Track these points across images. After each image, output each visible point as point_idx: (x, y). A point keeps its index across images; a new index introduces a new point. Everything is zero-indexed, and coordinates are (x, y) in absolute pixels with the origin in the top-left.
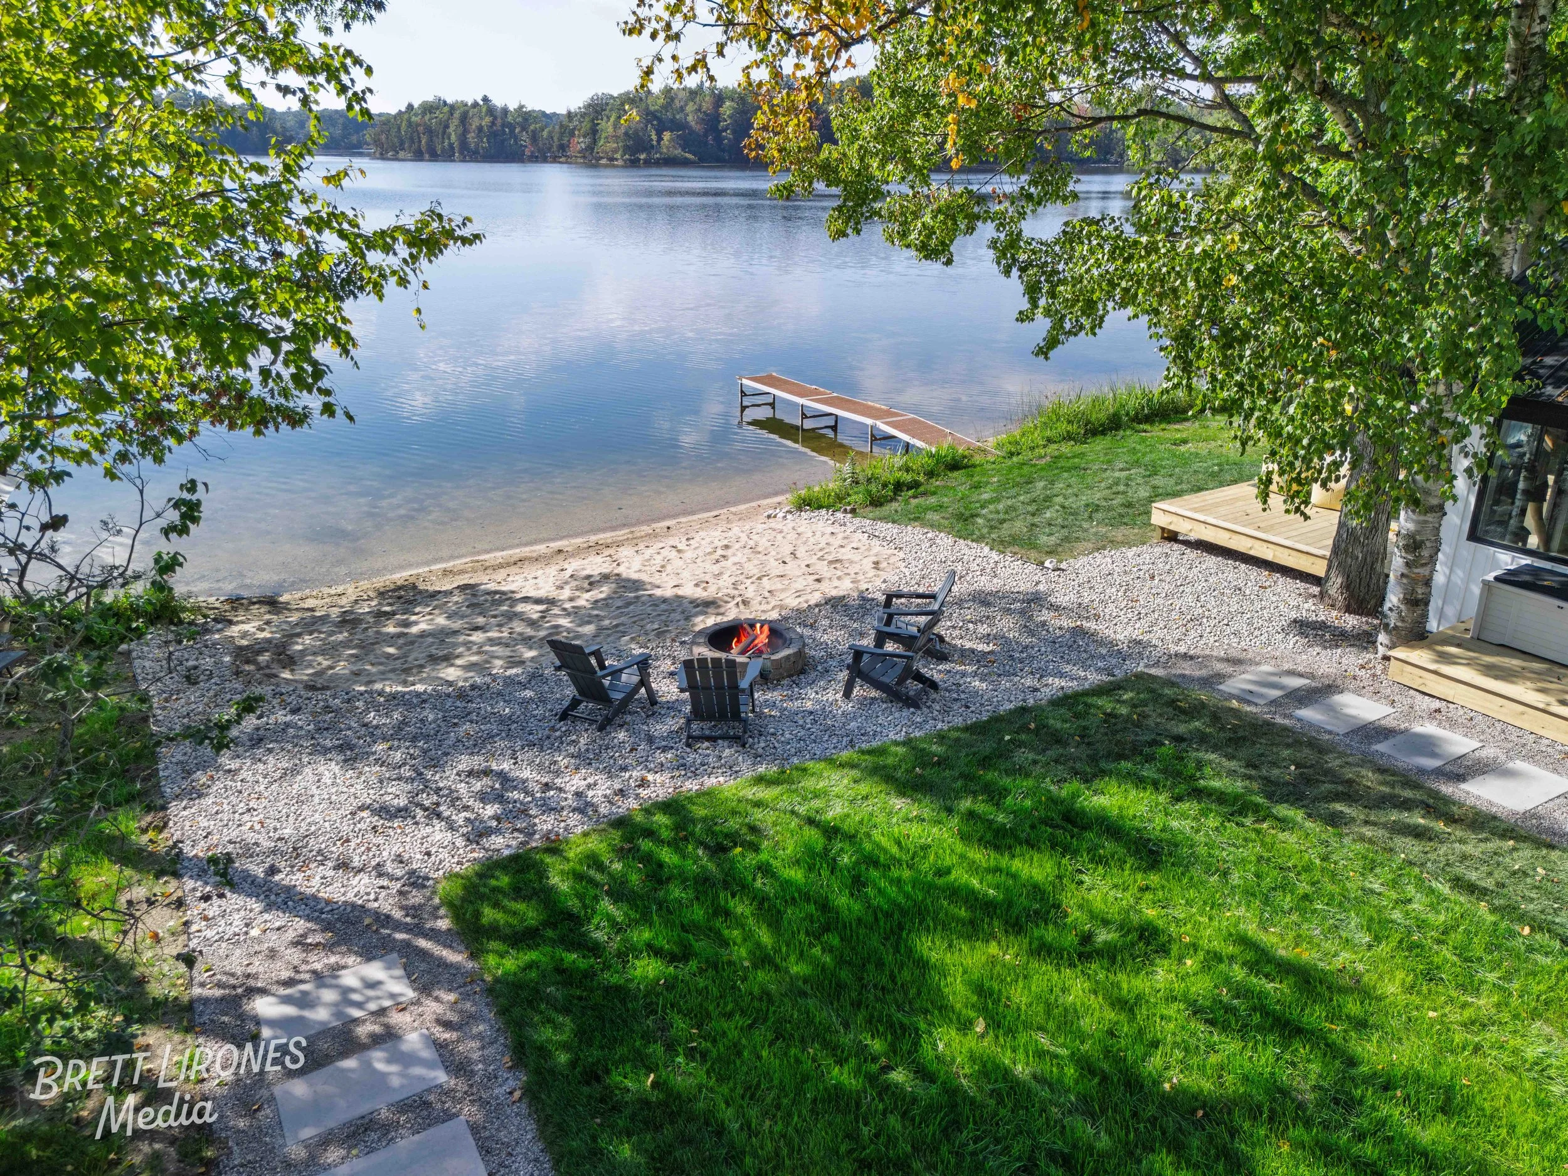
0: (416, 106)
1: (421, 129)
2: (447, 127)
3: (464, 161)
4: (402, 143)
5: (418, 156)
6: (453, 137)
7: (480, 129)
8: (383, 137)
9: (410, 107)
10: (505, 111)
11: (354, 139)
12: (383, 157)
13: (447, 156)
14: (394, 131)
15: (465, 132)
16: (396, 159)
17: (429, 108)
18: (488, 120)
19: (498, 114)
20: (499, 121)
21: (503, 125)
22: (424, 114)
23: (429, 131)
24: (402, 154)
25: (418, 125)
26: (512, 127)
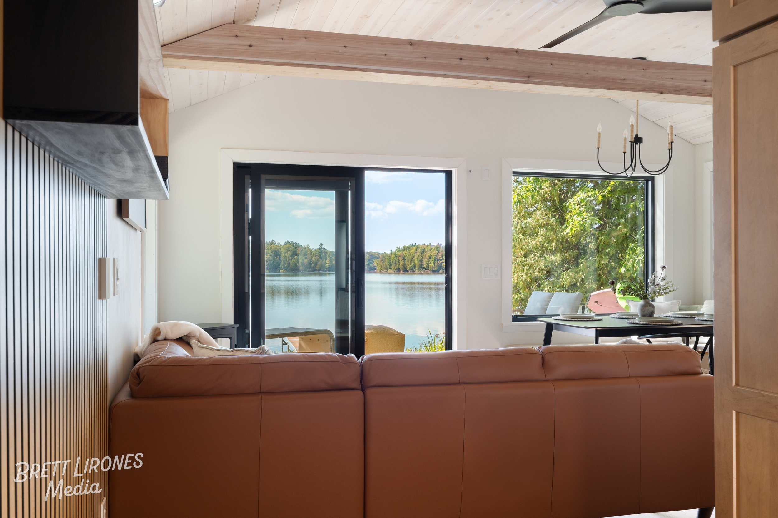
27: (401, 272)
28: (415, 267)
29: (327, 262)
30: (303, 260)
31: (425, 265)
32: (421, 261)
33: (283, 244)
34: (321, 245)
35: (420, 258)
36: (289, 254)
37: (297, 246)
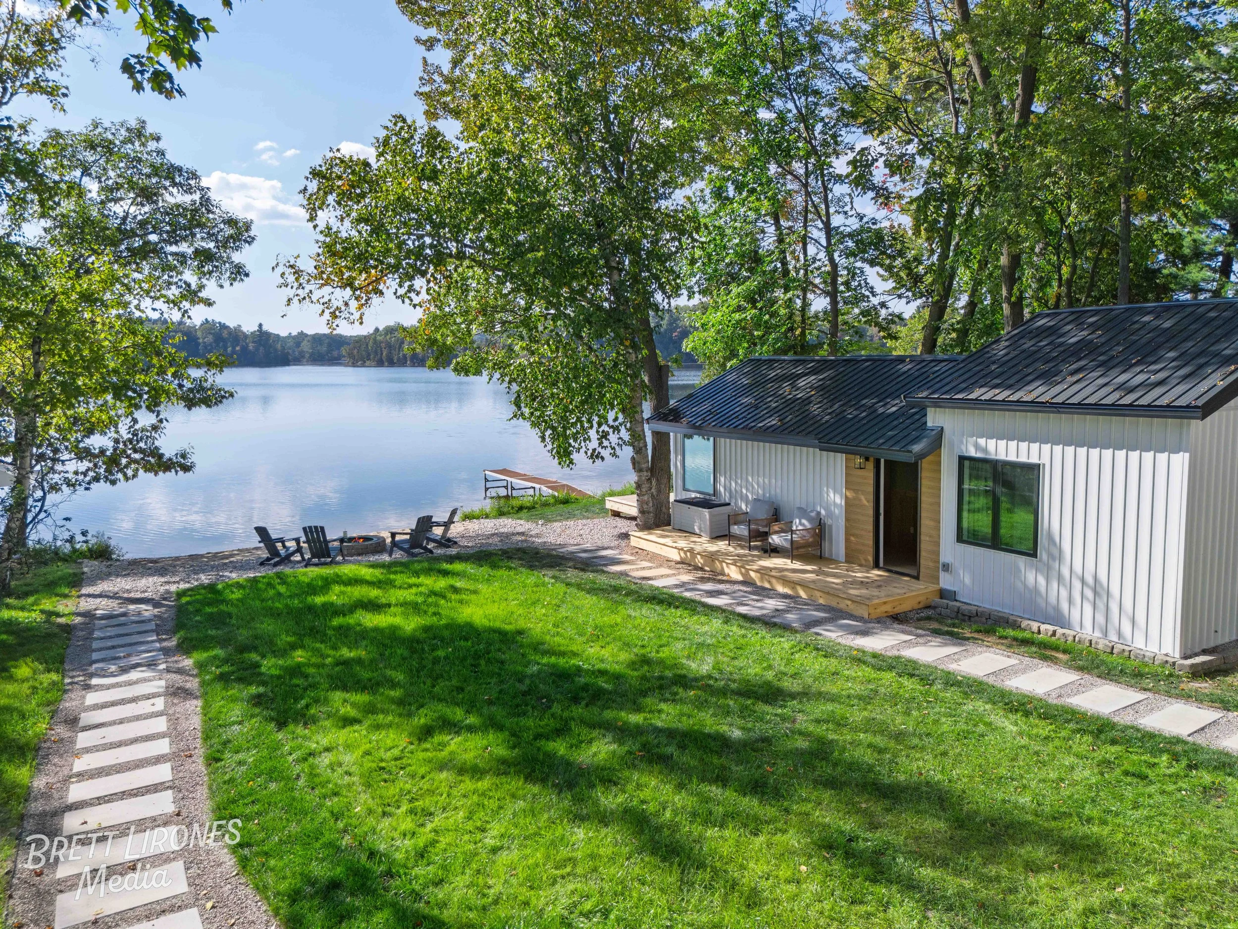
0: (381, 329)
1: (383, 345)
2: (403, 343)
3: (413, 366)
4: (369, 355)
5: (380, 364)
8: (355, 351)
9: (377, 330)
11: (335, 353)
12: (354, 365)
13: (401, 363)
14: (363, 347)
16: (363, 366)
17: (390, 330)
22: (386, 334)
23: (389, 346)
24: (368, 363)
25: (381, 342)
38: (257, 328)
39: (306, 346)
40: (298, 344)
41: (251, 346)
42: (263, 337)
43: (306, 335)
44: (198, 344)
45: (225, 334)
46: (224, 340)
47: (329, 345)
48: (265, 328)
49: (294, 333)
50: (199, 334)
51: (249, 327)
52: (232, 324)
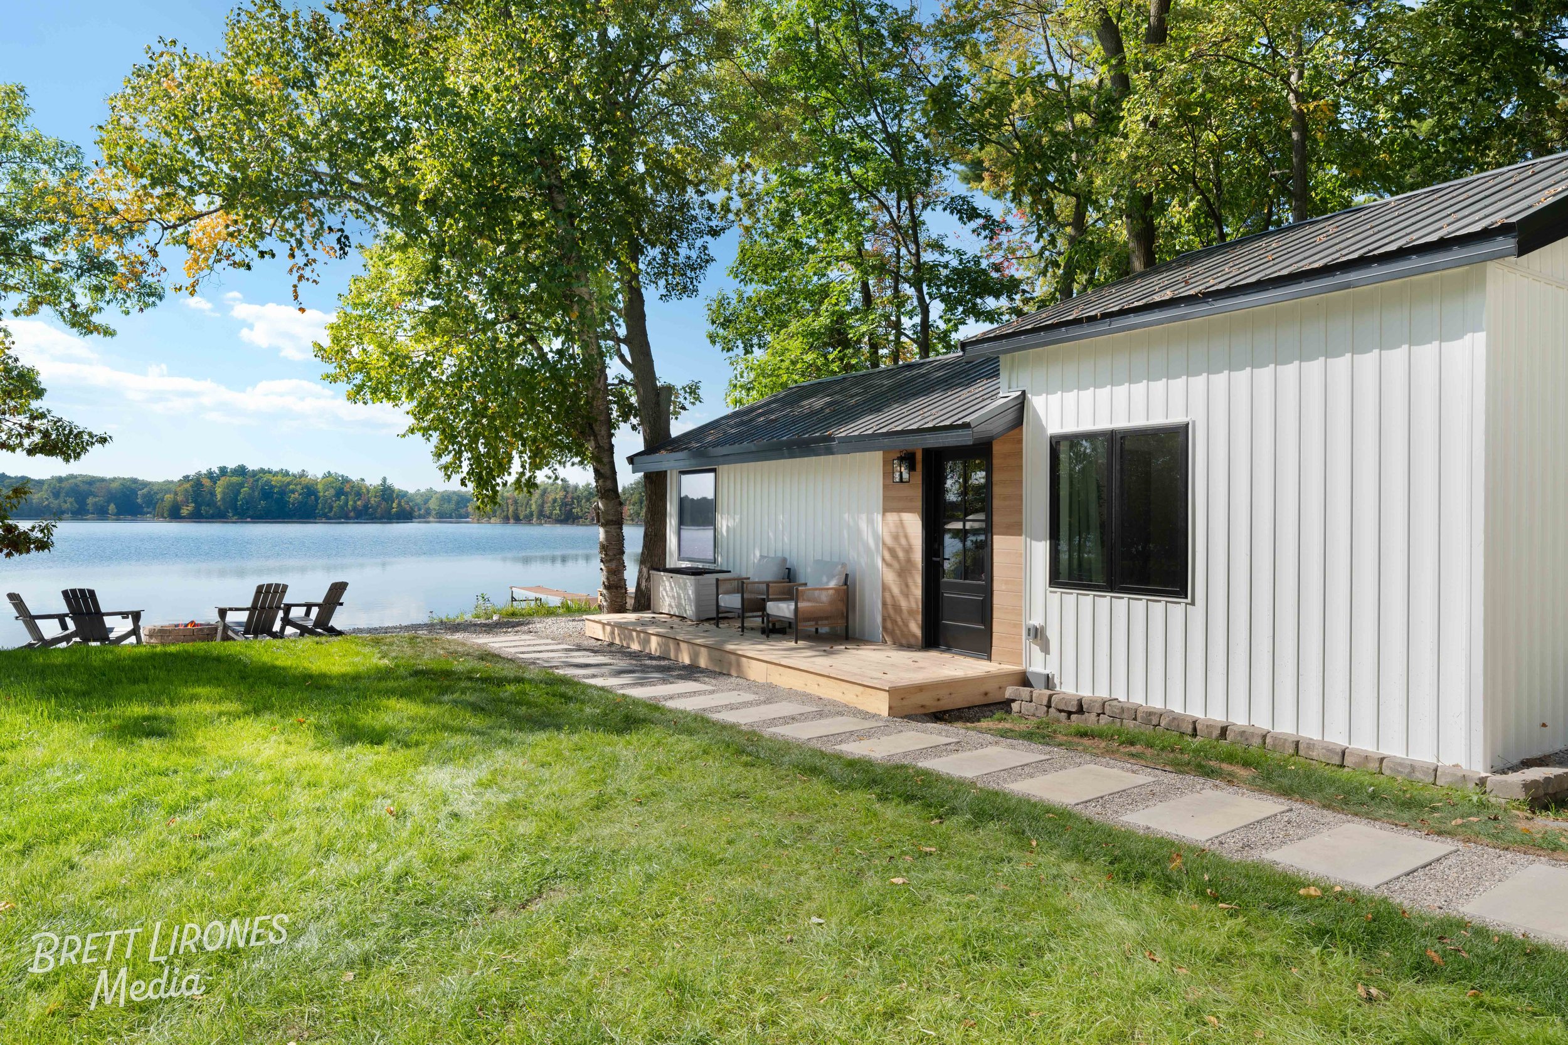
1: (510, 501)
3: (540, 523)
6: (534, 507)
7: (555, 501)
10: (576, 488)
11: (463, 511)
12: (479, 522)
13: (528, 519)
15: (543, 503)
16: (489, 522)
18: (562, 494)
19: (570, 490)
20: (570, 496)
21: (573, 498)
23: (516, 502)
24: (493, 520)
25: (508, 498)
26: (579, 499)
27: (512, 521)
28: (531, 514)
29: (394, 505)
30: (355, 502)
31: (547, 512)
32: (542, 506)
33: (320, 476)
34: (384, 479)
35: (540, 502)
36: (332, 492)
37: (346, 480)
38: (380, 482)
39: (433, 504)
40: (426, 502)
41: (373, 501)
42: (387, 493)
43: (436, 493)
44: (317, 498)
45: (347, 489)
46: (346, 494)
47: (458, 503)
48: (389, 482)
49: (423, 490)
50: (320, 487)
51: (373, 481)
52: (354, 477)
